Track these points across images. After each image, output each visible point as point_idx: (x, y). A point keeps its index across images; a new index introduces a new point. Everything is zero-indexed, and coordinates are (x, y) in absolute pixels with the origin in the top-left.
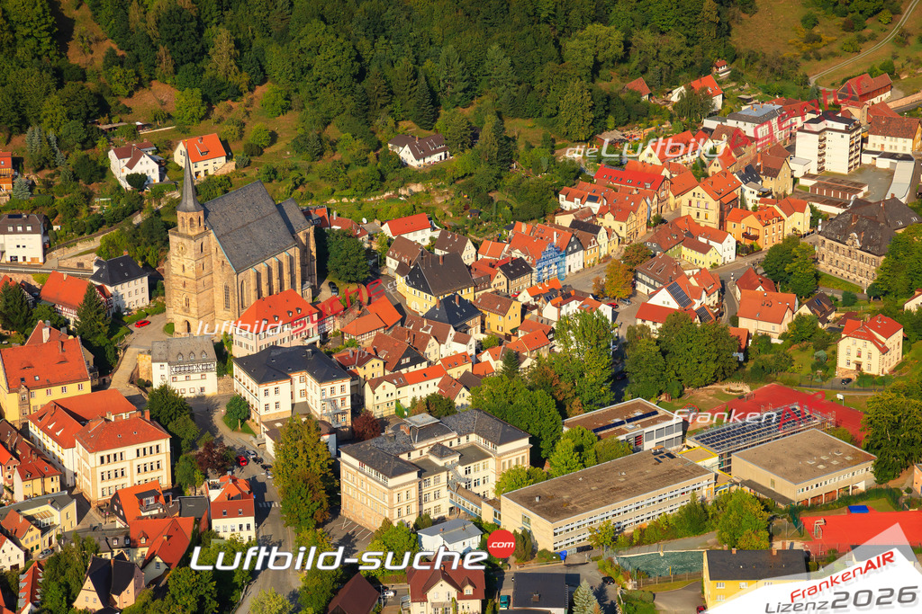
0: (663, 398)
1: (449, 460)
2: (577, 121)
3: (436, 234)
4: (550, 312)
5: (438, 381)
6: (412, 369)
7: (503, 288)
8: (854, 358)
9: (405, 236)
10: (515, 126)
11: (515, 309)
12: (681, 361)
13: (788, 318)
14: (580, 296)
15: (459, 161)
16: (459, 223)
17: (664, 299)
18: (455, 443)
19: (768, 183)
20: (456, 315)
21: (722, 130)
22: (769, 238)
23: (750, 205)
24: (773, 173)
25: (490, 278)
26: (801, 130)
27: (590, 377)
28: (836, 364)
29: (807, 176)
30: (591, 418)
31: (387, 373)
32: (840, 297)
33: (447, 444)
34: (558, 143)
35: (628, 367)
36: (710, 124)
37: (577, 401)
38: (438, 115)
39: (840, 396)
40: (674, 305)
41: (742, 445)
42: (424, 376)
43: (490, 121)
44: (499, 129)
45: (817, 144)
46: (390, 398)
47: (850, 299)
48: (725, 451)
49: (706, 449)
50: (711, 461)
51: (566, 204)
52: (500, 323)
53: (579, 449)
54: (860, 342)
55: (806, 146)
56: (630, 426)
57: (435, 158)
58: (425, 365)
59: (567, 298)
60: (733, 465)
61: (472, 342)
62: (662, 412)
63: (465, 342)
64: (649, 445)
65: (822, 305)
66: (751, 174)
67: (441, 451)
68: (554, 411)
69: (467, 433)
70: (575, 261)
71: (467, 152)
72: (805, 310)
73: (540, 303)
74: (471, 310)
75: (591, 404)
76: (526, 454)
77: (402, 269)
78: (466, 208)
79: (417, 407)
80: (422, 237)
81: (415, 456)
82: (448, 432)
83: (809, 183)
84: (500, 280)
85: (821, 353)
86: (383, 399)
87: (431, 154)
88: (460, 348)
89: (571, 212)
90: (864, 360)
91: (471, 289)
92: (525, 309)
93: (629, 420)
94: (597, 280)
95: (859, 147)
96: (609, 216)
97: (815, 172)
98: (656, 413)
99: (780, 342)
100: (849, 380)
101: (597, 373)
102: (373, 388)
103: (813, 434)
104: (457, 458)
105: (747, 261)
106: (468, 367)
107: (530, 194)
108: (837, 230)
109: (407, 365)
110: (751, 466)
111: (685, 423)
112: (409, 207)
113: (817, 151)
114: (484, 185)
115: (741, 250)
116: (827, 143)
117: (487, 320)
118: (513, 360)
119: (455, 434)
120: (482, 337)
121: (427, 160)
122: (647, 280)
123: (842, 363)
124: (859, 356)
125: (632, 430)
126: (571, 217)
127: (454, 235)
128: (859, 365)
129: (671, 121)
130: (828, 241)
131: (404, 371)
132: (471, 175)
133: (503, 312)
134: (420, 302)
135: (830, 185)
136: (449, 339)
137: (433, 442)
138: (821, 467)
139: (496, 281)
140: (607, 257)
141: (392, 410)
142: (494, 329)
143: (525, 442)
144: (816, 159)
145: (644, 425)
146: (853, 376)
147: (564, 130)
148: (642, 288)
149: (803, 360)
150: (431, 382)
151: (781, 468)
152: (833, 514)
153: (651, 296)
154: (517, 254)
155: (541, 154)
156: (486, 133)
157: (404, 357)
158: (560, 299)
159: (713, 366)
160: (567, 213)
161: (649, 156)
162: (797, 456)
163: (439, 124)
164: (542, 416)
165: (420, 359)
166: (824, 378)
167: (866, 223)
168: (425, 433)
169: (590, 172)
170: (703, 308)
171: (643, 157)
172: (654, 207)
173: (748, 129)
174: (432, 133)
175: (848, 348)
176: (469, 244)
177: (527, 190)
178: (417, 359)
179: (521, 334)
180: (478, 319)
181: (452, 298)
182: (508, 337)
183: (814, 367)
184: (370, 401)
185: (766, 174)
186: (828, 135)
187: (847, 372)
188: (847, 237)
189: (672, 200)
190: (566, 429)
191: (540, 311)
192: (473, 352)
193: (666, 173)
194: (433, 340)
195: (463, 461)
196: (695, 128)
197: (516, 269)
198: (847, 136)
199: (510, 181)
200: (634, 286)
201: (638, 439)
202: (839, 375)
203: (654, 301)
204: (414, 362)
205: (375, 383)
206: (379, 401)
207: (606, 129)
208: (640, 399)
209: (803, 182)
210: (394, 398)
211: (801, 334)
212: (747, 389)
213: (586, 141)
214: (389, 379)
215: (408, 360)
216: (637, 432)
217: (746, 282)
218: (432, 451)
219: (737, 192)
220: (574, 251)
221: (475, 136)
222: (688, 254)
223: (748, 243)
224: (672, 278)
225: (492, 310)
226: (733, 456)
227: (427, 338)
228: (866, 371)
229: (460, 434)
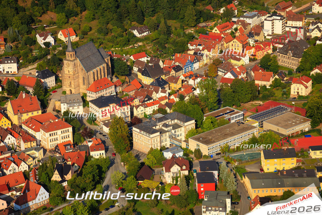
0: (234, 107)
1: (169, 128)
2: (191, 20)
3: (149, 59)
4: (191, 82)
5: (158, 105)
6: (148, 102)
7: (174, 75)
8: (296, 90)
9: (140, 59)
10: (171, 23)
11: (180, 82)
12: (239, 94)
13: (272, 80)
14: (201, 76)
15: (154, 34)
16: (155, 55)
17: (229, 76)
18: (170, 123)
19: (257, 38)
20: (160, 84)
21: (239, 21)
22: (260, 55)
23: (252, 45)
24: (258, 34)
25: (169, 72)
26: (265, 20)
27: (211, 100)
28: (290, 93)
29: (268, 35)
30: (213, 113)
31: (140, 103)
32: (287, 73)
33: (167, 123)
34: (185, 28)
35: (222, 98)
36: (234, 19)
37: (207, 109)
38: (144, 20)
39: (293, 103)
40: (232, 77)
41: (266, 119)
42: (153, 104)
43: (163, 21)
44: (166, 23)
45: (271, 24)
46: (142, 112)
47: (290, 72)
48: (261, 121)
49: (254, 120)
50: (256, 124)
51: (191, 47)
52: (175, 86)
53: (212, 122)
54: (298, 85)
55: (267, 25)
56: (226, 115)
57: (145, 34)
58: (152, 100)
59: (197, 77)
60: (264, 125)
61: (167, 92)
62: (236, 110)
63: (165, 93)
64: (232, 121)
65: (282, 75)
66: (251, 35)
67: (166, 126)
68: (201, 111)
69: (174, 119)
70: (196, 66)
71: (156, 31)
72: (277, 77)
73: (187, 80)
74: (165, 82)
75: (211, 109)
76: (194, 126)
77: (139, 70)
78: (158, 50)
79: (154, 112)
80: (145, 59)
81: (157, 127)
82: (168, 119)
83: (270, 37)
84: (173, 72)
85: (285, 90)
86: (140, 112)
87: (144, 32)
88: (163, 95)
89: (193, 50)
90: (300, 91)
91: (164, 76)
92: (183, 81)
93: (226, 114)
94: (205, 71)
95: (284, 25)
96: (206, 50)
97: (271, 34)
98: (234, 111)
99: (270, 88)
100: (295, 98)
101: (213, 99)
102: (137, 109)
103: (288, 114)
104: (172, 128)
105: (253, 63)
106: (167, 100)
107: (179, 44)
108: (284, 51)
109: (147, 101)
110: (270, 125)
111: (244, 114)
112: (138, 50)
113: (271, 27)
114: (163, 42)
115: (251, 60)
116: (274, 24)
117: (170, 85)
118: (182, 98)
119: (170, 120)
120: (169, 91)
121: (143, 34)
122: (222, 70)
123: (292, 93)
124: (298, 90)
125: (227, 117)
126: (193, 52)
127: (155, 59)
128: (298, 93)
129: (221, 20)
130: (281, 55)
131: (146, 103)
132: (158, 39)
133: (176, 82)
134: (147, 81)
136: (160, 92)
137: (163, 123)
138: (293, 123)
139: (172, 73)
140: (206, 64)
141: (143, 116)
142: (173, 89)
143: (194, 121)
144: (271, 29)
145: (231, 115)
146: (296, 97)
147: (187, 23)
148: (220, 73)
149: (278, 93)
150: (155, 106)
151: (280, 125)
152: (300, 138)
153: (224, 75)
154: (177, 64)
155: (180, 31)
156: (162, 25)
157: (146, 98)
158: (194, 77)
159: (250, 95)
160: (191, 50)
161: (216, 31)
162: (285, 121)
163: (145, 22)
164: (197, 113)
165: (151, 99)
166: (286, 98)
167: (294, 48)
168: (160, 120)
169: (197, 37)
170: (242, 78)
171: (214, 31)
172: (220, 47)
173: (248, 21)
174: (143, 25)
175: (294, 87)
176: (161, 61)
177: (177, 43)
178: (150, 99)
179: (182, 90)
180: (168, 85)
181: (159, 78)
182: (178, 91)
183: (283, 95)
184: (135, 113)
185: (256, 35)
186: (275, 21)
187: (294, 95)
188: (287, 52)
189: (225, 45)
190: (205, 118)
191: (188, 82)
192: (167, 96)
193: (222, 35)
194: (154, 92)
195: (174, 128)
196: (229, 21)
197: (178, 69)
198: (281, 21)
199: (171, 40)
200: (217, 73)
201: (229, 120)
202: (291, 96)
203: (226, 76)
204: (149, 100)
205: (137, 107)
206: (139, 112)
207: (200, 22)
208: (227, 107)
209: (267, 37)
210: (143, 112)
211: (276, 84)
212: (261, 103)
213: (194, 27)
214: (142, 105)
215: (147, 99)
216: (229, 117)
217: (255, 69)
218: (163, 126)
219: (248, 40)
220: (196, 62)
221: (158, 26)
222: (233, 62)
223: (253, 57)
224: (230, 68)
225: (172, 82)
226: (264, 122)
227: (153, 91)
228: (300, 95)
229: (172, 120)
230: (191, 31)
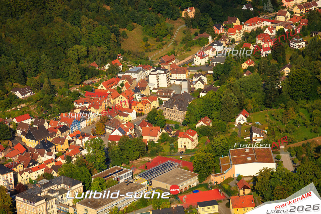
0: (123, 165)
1: (55, 194)
2: (76, 78)
3: (33, 120)
4: (78, 142)
5: (43, 169)
6: (33, 166)
7: (60, 136)
8: (183, 144)
9: (24, 122)
10: (54, 81)
11: (66, 142)
12: (127, 152)
13: (159, 134)
14: (88, 135)
15: (37, 95)
16: (40, 116)
17: (117, 133)
18: (56, 188)
19: (143, 92)
20: (46, 146)
21: (124, 76)
22: (147, 110)
23: (138, 100)
24: (144, 89)
25: (55, 133)
26: (150, 74)
27: (99, 160)
28: (178, 147)
29: (154, 89)
30: (101, 174)
31: (25, 169)
32: (174, 126)
33: (53, 189)
34: (70, 86)
35: (110, 156)
36: (120, 75)
37: (95, 169)
38: (27, 80)
39: (181, 157)
40: (120, 134)
41: (154, 176)
42: (38, 168)
43: (46, 80)
44: (49, 82)
45: (156, 78)
47: (177, 126)
48: (149, 179)
49: (143, 179)
50: (145, 183)
51: (77, 106)
52: (61, 147)
53: (100, 184)
54: (185, 139)
55: (153, 79)
56: (115, 175)
57: (28, 95)
58: (38, 164)
59: (84, 136)
60: (152, 183)
61: (53, 155)
62: (124, 169)
63: (51, 155)
64: (122, 181)
65: (169, 129)
66: (137, 90)
67: (52, 191)
68: (88, 173)
69: (60, 184)
70: (83, 124)
71: (40, 91)
72: (164, 131)
73: (74, 139)
74: (51, 144)
75: (100, 170)
76: (82, 189)
77: (23, 133)
78: (42, 110)
79: (40, 178)
80: (28, 121)
81: (43, 194)
82: (53, 184)
83: (155, 91)
85: (172, 144)
86: (25, 178)
87: (27, 93)
88: (49, 157)
89: (79, 108)
90: (186, 145)
91: (50, 137)
92: (70, 142)
93: (114, 173)
94: (93, 130)
95: (169, 78)
96: (92, 108)
97: (157, 88)
98: (122, 170)
99: (157, 142)
100: (183, 152)
101: (101, 158)
102: (21, 175)
103: (176, 169)
104: (58, 193)
105: (141, 118)
106: (54, 163)
107: (64, 103)
108: (170, 105)
109: (32, 165)
110: (159, 182)
111: (133, 172)
112: (22, 112)
113: (156, 81)
114: (47, 102)
115: (138, 115)
116: (159, 78)
117: (57, 147)
118: (69, 159)
119: (56, 185)
120: (56, 153)
121: (26, 95)
122: (109, 127)
124: (185, 143)
125: (115, 176)
126: (80, 110)
127: (39, 120)
128: (185, 147)
129: (107, 75)
130: (167, 109)
131: (31, 167)
132: (42, 99)
133: (62, 143)
134: (32, 144)
135: (162, 92)
136: (45, 154)
137: (49, 188)
138: (181, 179)
139: (58, 134)
140: (94, 122)
141: (28, 182)
142: (60, 150)
143: (81, 184)
144: (156, 83)
145: (120, 174)
146: (184, 150)
147: (72, 81)
148: (108, 131)
149: (166, 148)
150: (41, 170)
151: (169, 182)
152: (188, 194)
153: (112, 132)
154: (63, 124)
155: (65, 90)
156: (46, 84)
157: (30, 162)
158: (81, 137)
159: (138, 152)
160: (77, 108)
161: (102, 87)
162: (173, 177)
163: (28, 83)
164: (85, 176)
165: (36, 163)
166: (174, 152)
167: (178, 101)
168: (46, 186)
169: (83, 94)
170: (130, 135)
171: (99, 88)
172: (107, 104)
173: (133, 76)
174: (25, 86)
175: (181, 141)
176: (46, 122)
177: (62, 102)
178: (35, 163)
179: (70, 150)
180: (54, 147)
181: (44, 140)
182: (65, 152)
183: (170, 149)
184: (20, 179)
185: (142, 89)
186: (159, 75)
187: (181, 149)
188: (173, 106)
189: (112, 101)
190: (93, 179)
191: (75, 142)
192: (54, 158)
193: (109, 92)
194: (39, 156)
195: (60, 194)
196: (115, 77)
197: (64, 129)
198: (165, 75)
199: (56, 100)
200: (105, 130)
201: (118, 179)
202: (179, 151)
203: (114, 134)
204: (34, 164)
205: (21, 173)
206: (23, 179)
207: (86, 80)
208: (116, 166)
209: (154, 91)
210: (28, 177)
211: (164, 139)
212: (150, 159)
213: (79, 84)
214: (26, 171)
215: (32, 163)
216: (118, 176)
217: (142, 124)
218: (49, 192)
219: (134, 96)
220: (83, 121)
221: (42, 86)
222: (121, 118)
223: (140, 112)
224: (117, 125)
225: (59, 143)
226: (152, 180)
227: (37, 155)
228: (187, 148)
229: (58, 185)
230: (77, 89)
